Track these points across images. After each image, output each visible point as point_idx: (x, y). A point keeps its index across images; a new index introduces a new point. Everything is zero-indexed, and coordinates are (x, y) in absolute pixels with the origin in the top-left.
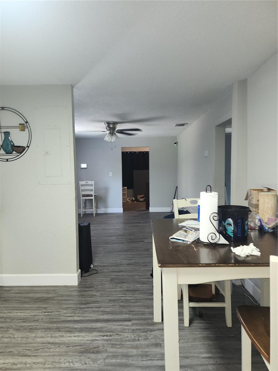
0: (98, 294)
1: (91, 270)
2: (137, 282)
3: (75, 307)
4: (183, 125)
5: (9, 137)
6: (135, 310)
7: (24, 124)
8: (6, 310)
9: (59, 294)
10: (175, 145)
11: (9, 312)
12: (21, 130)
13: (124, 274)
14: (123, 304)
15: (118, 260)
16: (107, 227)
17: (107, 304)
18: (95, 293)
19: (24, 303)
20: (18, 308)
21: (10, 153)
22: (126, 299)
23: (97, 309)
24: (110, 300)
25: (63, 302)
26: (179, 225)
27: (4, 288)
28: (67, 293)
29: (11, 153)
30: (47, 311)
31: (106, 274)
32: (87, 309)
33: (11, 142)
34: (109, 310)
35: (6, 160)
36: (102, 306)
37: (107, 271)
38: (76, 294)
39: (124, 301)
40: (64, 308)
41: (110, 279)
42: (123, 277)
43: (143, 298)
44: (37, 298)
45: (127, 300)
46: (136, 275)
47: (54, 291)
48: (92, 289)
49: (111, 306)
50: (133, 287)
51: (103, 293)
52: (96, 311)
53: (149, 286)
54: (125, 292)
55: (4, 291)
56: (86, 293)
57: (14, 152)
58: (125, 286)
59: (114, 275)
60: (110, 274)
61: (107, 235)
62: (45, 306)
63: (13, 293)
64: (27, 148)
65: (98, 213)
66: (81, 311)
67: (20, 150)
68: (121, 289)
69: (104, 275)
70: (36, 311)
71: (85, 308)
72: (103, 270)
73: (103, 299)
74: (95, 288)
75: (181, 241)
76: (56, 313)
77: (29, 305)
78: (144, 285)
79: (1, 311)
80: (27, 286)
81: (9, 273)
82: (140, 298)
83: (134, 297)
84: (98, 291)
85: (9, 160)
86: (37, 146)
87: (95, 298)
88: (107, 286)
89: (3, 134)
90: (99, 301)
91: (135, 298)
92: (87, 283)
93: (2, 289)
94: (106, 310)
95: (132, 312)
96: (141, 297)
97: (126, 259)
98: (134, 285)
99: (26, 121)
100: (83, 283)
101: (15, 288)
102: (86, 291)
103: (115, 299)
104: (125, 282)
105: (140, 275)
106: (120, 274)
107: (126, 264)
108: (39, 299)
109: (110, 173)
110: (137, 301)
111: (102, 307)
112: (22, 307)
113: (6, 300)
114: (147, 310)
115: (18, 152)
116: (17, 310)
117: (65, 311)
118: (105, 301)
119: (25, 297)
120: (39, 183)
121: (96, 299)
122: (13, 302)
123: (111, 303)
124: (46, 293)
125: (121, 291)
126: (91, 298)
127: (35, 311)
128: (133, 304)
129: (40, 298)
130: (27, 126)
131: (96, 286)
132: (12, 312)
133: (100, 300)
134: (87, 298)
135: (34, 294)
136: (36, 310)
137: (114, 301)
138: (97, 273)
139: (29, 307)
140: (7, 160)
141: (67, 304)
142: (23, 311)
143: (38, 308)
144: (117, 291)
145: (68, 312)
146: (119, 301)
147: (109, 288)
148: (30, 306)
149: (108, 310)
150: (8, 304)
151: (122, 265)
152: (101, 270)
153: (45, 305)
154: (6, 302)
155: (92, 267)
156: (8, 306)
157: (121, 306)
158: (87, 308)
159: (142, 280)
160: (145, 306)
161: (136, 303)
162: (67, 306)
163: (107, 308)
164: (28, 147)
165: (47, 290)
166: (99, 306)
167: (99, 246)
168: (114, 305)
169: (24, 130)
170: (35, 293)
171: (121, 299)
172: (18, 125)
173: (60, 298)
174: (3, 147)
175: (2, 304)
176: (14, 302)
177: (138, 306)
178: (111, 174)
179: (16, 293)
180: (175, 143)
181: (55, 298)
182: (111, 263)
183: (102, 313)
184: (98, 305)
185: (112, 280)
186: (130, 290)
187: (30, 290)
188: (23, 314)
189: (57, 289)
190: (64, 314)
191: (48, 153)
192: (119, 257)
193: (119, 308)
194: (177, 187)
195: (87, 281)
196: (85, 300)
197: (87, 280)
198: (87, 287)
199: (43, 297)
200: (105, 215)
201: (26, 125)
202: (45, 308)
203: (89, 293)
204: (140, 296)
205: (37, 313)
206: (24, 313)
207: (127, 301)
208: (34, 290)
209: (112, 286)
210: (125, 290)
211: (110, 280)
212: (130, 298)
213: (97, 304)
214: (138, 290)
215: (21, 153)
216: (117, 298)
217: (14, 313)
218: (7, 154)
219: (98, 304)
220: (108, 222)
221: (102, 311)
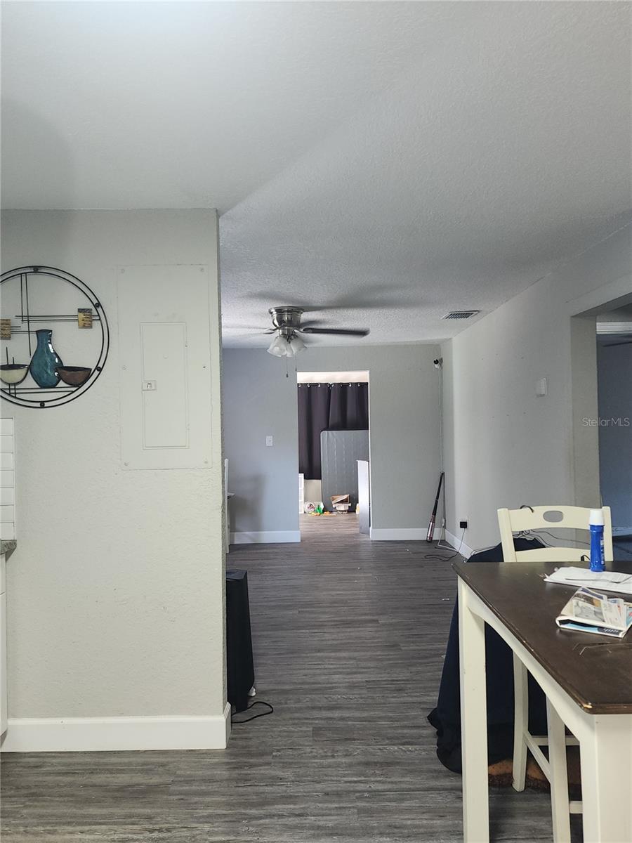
0: (288, 774)
1: (252, 703)
2: (388, 739)
3: (232, 815)
4: (466, 315)
5: (50, 346)
6: (405, 822)
7: (89, 311)
8: (38, 825)
9: (180, 776)
10: (436, 366)
11: (49, 832)
12: (81, 325)
13: (348, 715)
14: (367, 805)
15: (320, 675)
16: (266, 583)
17: (320, 805)
18: (280, 773)
19: (88, 801)
20: (71, 817)
21: (50, 385)
22: (370, 789)
23: (297, 821)
24: (327, 794)
25: (196, 799)
26: (545, 580)
27: (21, 757)
28: (200, 772)
29: (54, 387)
30: (157, 827)
31: (297, 715)
32: (267, 821)
33: (55, 356)
34: (330, 824)
35: (38, 405)
36: (309, 811)
37: (297, 705)
38: (226, 774)
39: (366, 795)
40: (201, 817)
41: (311, 729)
42: (345, 723)
43: (418, 786)
44: (122, 789)
45: (375, 791)
46: (379, 718)
47: (163, 765)
48: (269, 759)
49: (333, 812)
50: (379, 753)
51: (302, 771)
52: (296, 827)
53: (424, 750)
54: (362, 768)
55: (24, 767)
56: (253, 771)
57: (62, 384)
58: (358, 750)
59: (321, 719)
60: (308, 716)
61: (273, 604)
62: (148, 811)
63: (50, 774)
64: (97, 373)
65: (236, 543)
66: (253, 826)
67: (78, 377)
68: (350, 761)
69: (291, 719)
70: (126, 827)
71: (261, 818)
72: (286, 703)
73: (306, 790)
74: (276, 756)
75: (595, 631)
76: (183, 834)
77: (100, 808)
78: (410, 748)
79: (27, 827)
80: (85, 753)
81: (35, 716)
82: (408, 786)
83: (392, 783)
84: (286, 765)
85: (46, 404)
86: (124, 368)
87: (284, 788)
88: (308, 749)
89: (34, 337)
90: (296, 797)
91: (395, 787)
92: (250, 743)
93: (19, 763)
94: (322, 822)
95: (396, 827)
96: (411, 783)
97: (341, 673)
98: (381, 747)
99: (95, 302)
100: (240, 743)
101: (54, 757)
102: (251, 766)
103: (339, 789)
104: (354, 740)
105: (391, 717)
106: (337, 714)
107: (346, 687)
108: (124, 791)
109: (267, 437)
110: (402, 795)
111: (308, 815)
112: (84, 816)
113: (33, 794)
114: (438, 822)
115: (73, 383)
116: (69, 823)
117: (207, 827)
118: (312, 796)
119: (85, 786)
120: (126, 464)
121: (286, 791)
122: (53, 798)
123: (331, 802)
124: (142, 771)
125: (350, 765)
126: (272, 785)
127: (120, 828)
128: (394, 804)
129: (129, 786)
130: (99, 315)
131: (278, 751)
132: (56, 831)
133: (297, 792)
134: (261, 788)
135: (109, 775)
136: (125, 824)
137: (338, 794)
138: (272, 712)
139: (102, 816)
140: (42, 405)
141: (208, 806)
142: (86, 828)
143: (129, 819)
144: (338, 765)
145: (216, 829)
146: (353, 797)
147: (315, 757)
148: (104, 811)
149: (330, 822)
150: (43, 807)
151: (333, 688)
152: (281, 703)
153: (144, 808)
154: (35, 800)
155: (254, 694)
156: (43, 811)
157: (361, 811)
158: (267, 816)
159: (400, 731)
160: (429, 811)
161: (403, 800)
162: (210, 811)
163: (325, 818)
164: (100, 370)
165: (144, 764)
166: (302, 811)
167: (260, 636)
168: (340, 808)
169: (90, 326)
170: (110, 771)
171: (358, 788)
172: (76, 313)
173: (186, 788)
174: (35, 369)
175: (26, 807)
176: (57, 799)
177: (409, 810)
178: (269, 441)
179: (59, 774)
180: (436, 362)
181: (173, 788)
182: (302, 683)
183: (312, 832)
184: (297, 807)
185: (317, 731)
186: (376, 763)
187: (95, 764)
188: (88, 837)
189: (169, 759)
190: (205, 836)
191: (153, 385)
192: (320, 667)
193: (356, 816)
194: (443, 474)
195: (251, 735)
196: (257, 794)
197: (249, 733)
198: (251, 755)
199: (138, 785)
200: (257, 549)
201: (94, 313)
202: (149, 818)
203: (262, 772)
204: (407, 779)
205: (129, 833)
206: (91, 832)
207: (375, 794)
208: (107, 764)
209: (321, 751)
210: (360, 764)
211: (310, 734)
212: (380, 787)
213: (292, 806)
214: (398, 763)
215: (79, 386)
216: (342, 786)
217: (64, 834)
218: (42, 387)
219: (295, 804)
220: (266, 568)
221: (312, 828)
